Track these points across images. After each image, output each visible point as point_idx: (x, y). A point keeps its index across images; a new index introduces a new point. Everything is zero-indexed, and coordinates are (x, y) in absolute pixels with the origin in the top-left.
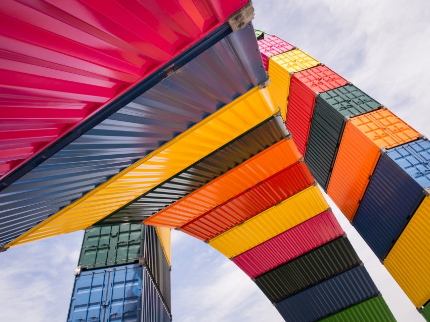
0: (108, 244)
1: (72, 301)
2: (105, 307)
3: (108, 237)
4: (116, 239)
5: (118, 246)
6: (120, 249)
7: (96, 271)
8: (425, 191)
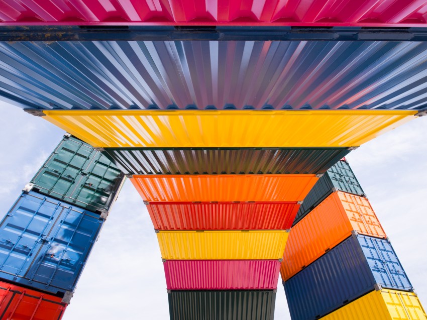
0: (74, 177)
1: (7, 216)
2: (44, 242)
3: (76, 171)
4: (85, 177)
5: (84, 186)
6: (85, 190)
7: (49, 199)
8: (377, 285)
